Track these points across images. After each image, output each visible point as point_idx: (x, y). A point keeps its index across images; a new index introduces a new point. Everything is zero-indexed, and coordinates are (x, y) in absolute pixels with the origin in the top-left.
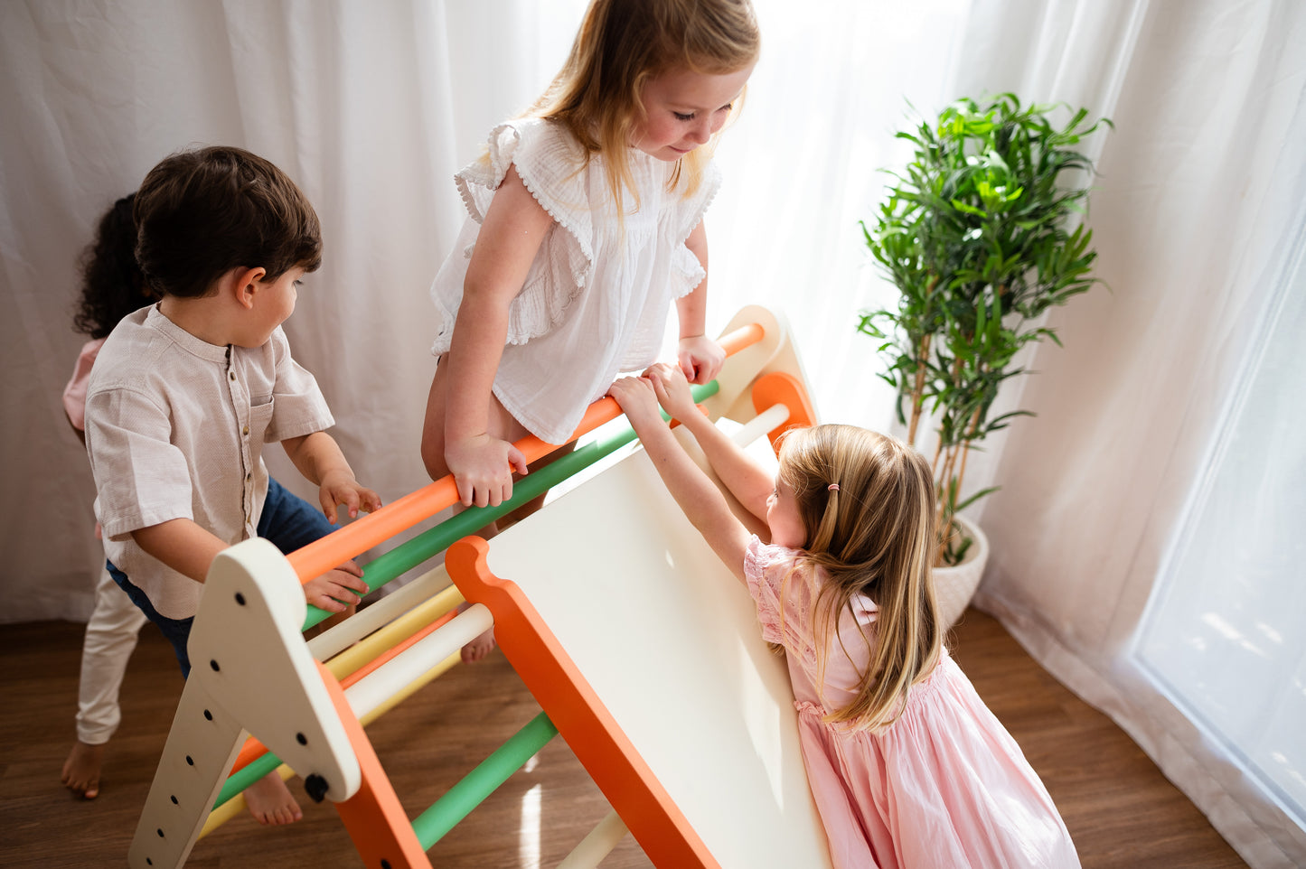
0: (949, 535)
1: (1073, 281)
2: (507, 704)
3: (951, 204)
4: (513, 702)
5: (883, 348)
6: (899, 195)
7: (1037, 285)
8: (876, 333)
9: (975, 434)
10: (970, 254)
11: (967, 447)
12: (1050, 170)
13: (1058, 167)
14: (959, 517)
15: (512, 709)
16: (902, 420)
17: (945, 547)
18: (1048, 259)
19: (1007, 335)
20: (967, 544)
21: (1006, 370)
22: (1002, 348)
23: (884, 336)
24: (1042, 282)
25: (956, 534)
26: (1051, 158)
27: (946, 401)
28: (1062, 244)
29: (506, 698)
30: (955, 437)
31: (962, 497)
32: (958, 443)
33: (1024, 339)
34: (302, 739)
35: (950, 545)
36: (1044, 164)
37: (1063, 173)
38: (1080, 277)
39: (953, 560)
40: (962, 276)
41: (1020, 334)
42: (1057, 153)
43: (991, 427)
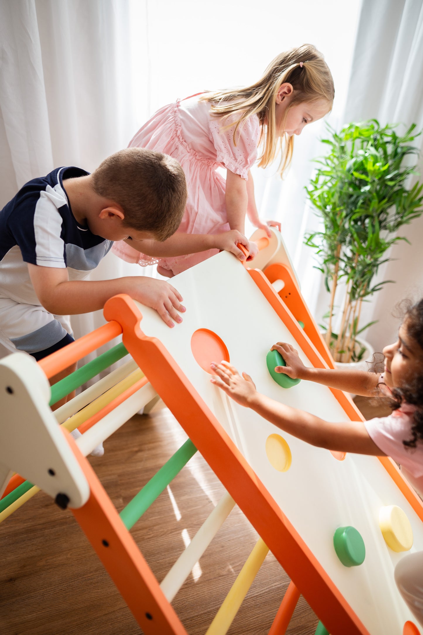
0: (354, 347)
1: (412, 212)
2: (137, 452)
3: (352, 174)
4: (140, 451)
5: (318, 253)
6: (321, 172)
7: (395, 215)
8: (314, 246)
9: (366, 294)
10: (361, 201)
11: (362, 300)
12: (399, 156)
13: (404, 154)
14: (358, 338)
15: (140, 454)
16: (328, 290)
17: (352, 354)
18: (400, 201)
19: (382, 241)
20: (364, 350)
21: (381, 259)
22: (380, 247)
23: (318, 247)
24: (398, 213)
25: (357, 345)
26: (399, 150)
27: (352, 278)
28: (405, 195)
29: (136, 449)
30: (356, 296)
31: (360, 327)
32: (357, 299)
33: (389, 244)
34: (52, 472)
35: (354, 352)
36: (395, 154)
37: (406, 157)
38: (416, 209)
39: (356, 359)
40: (358, 212)
41: (387, 241)
42: (402, 148)
43: (373, 290)
